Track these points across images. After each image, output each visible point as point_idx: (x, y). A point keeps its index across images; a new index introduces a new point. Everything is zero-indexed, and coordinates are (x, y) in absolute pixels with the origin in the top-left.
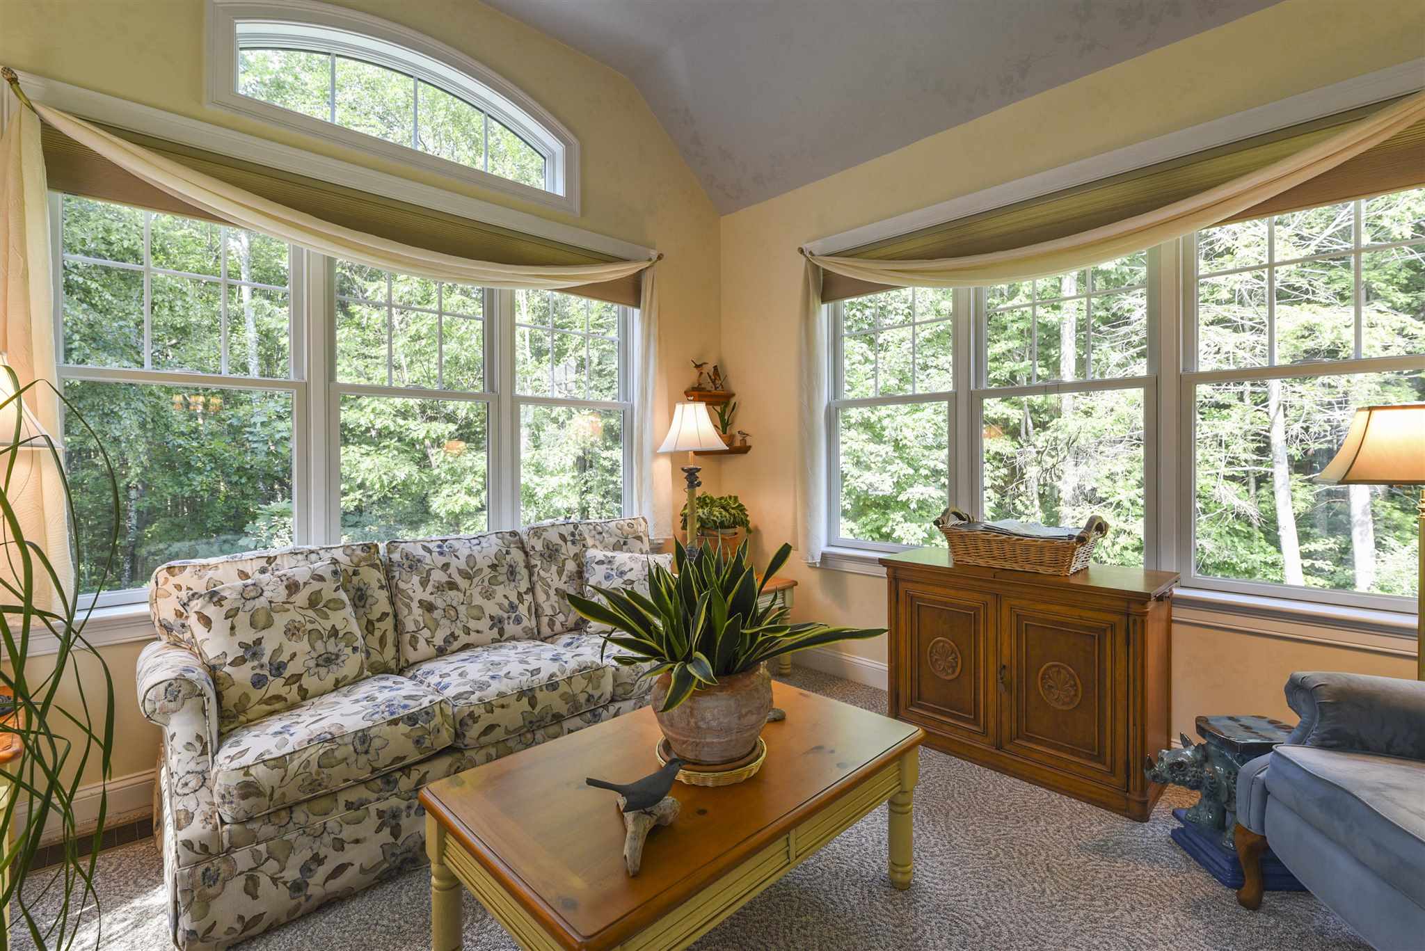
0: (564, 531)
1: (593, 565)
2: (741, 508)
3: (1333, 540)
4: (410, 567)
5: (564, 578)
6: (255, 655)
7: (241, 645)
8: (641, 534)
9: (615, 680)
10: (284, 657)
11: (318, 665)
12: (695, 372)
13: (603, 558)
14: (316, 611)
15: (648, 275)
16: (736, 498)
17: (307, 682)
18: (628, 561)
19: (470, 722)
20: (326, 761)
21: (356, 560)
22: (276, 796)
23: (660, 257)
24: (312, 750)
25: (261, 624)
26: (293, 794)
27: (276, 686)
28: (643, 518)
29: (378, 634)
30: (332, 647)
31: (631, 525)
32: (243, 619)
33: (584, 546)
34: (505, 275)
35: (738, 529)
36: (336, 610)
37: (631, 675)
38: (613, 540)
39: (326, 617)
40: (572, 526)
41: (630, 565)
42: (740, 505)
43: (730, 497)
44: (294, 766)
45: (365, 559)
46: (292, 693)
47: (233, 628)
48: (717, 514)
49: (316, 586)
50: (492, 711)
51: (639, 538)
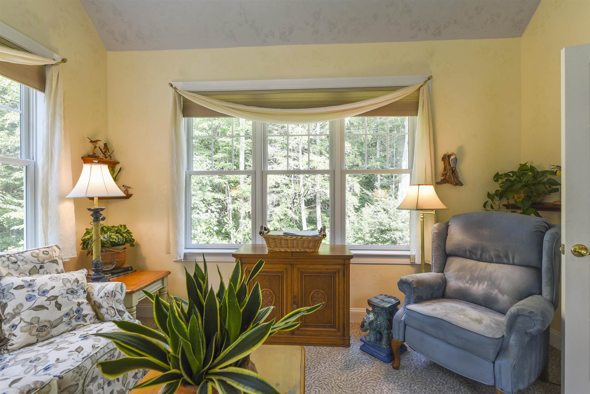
1: (12, 291)
2: (128, 232)
3: (313, 226)
8: (56, 258)
9: (59, 388)
12: (90, 146)
13: (22, 283)
15: (54, 69)
16: (125, 226)
18: (49, 281)
23: (64, 61)
28: (56, 246)
31: (45, 253)
35: (127, 245)
37: (75, 377)
38: (29, 266)
41: (51, 284)
42: (128, 230)
43: (121, 226)
48: (115, 237)
51: (55, 262)
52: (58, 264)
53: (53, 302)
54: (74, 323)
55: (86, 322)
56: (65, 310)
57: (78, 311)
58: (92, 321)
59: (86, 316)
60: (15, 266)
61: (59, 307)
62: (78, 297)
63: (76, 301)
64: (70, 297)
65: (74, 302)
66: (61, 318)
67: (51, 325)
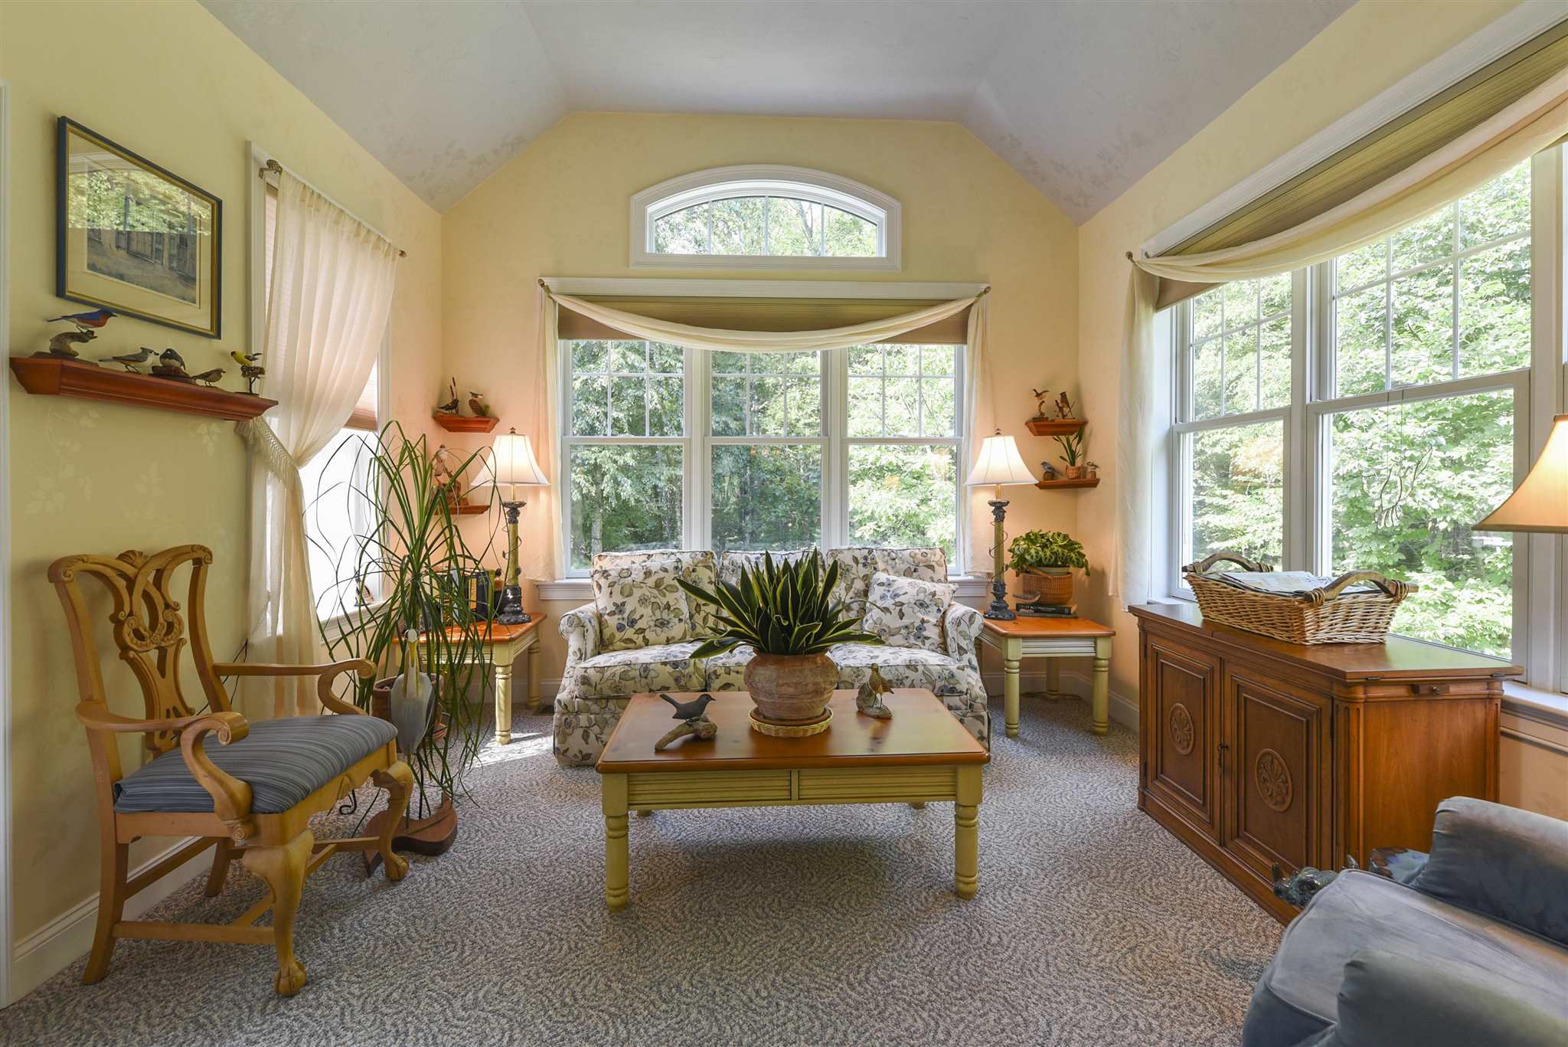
0: (858, 554)
1: (875, 586)
2: (1073, 546)
4: (733, 571)
5: (851, 594)
6: (621, 612)
7: (615, 604)
8: (934, 564)
10: (636, 616)
11: (656, 626)
12: (1036, 401)
13: (885, 581)
14: (658, 590)
15: (974, 309)
16: (1066, 536)
17: (649, 635)
18: (906, 586)
19: (713, 677)
20: (624, 676)
21: (696, 561)
22: (598, 688)
23: (986, 291)
24: (618, 668)
25: (626, 594)
26: (607, 692)
27: (629, 633)
29: (703, 614)
30: (665, 616)
31: (924, 555)
32: (617, 588)
33: (875, 569)
34: (820, 340)
36: (671, 592)
38: (905, 566)
39: (664, 596)
40: (867, 551)
43: (1059, 535)
44: (608, 674)
45: (702, 562)
46: (639, 640)
47: (611, 593)
49: (662, 574)
50: (729, 674)
52: (934, 571)
53: (898, 608)
54: (912, 640)
55: (924, 645)
56: (906, 621)
57: (920, 629)
58: (933, 647)
59: (927, 638)
60: (893, 563)
61: (902, 615)
62: (928, 613)
63: (921, 616)
64: (917, 609)
65: (918, 617)
66: (900, 629)
67: (890, 632)
